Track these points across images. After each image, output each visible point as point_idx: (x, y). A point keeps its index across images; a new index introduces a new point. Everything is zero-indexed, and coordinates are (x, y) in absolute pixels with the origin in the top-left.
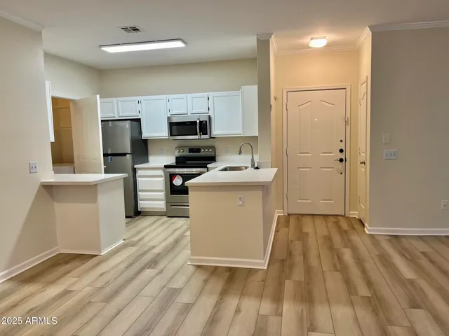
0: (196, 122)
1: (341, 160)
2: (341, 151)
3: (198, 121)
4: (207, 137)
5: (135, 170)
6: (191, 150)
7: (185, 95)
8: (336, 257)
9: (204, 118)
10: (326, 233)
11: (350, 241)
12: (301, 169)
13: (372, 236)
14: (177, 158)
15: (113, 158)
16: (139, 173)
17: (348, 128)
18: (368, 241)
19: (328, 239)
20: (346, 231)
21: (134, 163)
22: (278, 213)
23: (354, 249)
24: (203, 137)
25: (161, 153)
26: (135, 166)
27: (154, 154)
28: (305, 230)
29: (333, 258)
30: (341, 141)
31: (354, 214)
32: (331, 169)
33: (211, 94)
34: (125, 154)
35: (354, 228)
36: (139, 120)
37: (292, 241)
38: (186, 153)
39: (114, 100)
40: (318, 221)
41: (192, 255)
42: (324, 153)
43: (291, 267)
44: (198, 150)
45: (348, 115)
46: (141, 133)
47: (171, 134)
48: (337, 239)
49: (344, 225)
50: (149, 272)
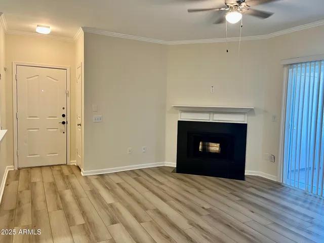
1: (64, 123)
2: (64, 116)
10: (51, 180)
11: (70, 183)
12: (29, 130)
13: (86, 177)
18: (83, 181)
19: (54, 184)
20: (67, 176)
22: (8, 168)
23: (73, 189)
28: (34, 180)
29: (57, 199)
30: (64, 108)
31: (74, 162)
32: (56, 130)
35: (73, 173)
37: (21, 192)
42: (49, 117)
43: (20, 214)
45: (68, 89)
48: (60, 184)
49: (66, 171)
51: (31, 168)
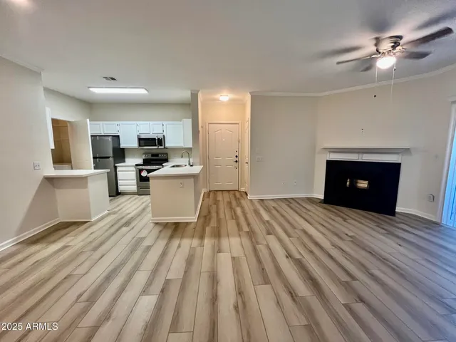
0: (155, 139)
1: (236, 161)
2: (237, 157)
3: (157, 138)
4: (162, 147)
5: (116, 168)
6: (153, 155)
7: (148, 122)
9: (161, 137)
10: (228, 200)
11: (240, 203)
12: (216, 166)
13: (251, 200)
14: (144, 160)
15: (100, 159)
16: (118, 169)
17: (240, 144)
18: (249, 203)
19: (230, 203)
20: (239, 198)
21: (115, 163)
22: (204, 190)
23: (242, 208)
24: (160, 147)
25: (133, 156)
26: (116, 165)
27: (129, 157)
28: (218, 199)
30: (237, 151)
31: (243, 189)
32: (231, 166)
33: (165, 123)
34: (109, 157)
35: (242, 197)
36: (118, 136)
37: (211, 205)
38: (150, 157)
39: (101, 123)
40: (226, 194)
41: (153, 217)
42: (228, 158)
43: (210, 219)
44: (157, 155)
45: (240, 138)
46: (119, 144)
47: (140, 145)
48: (234, 203)
49: (238, 195)
50: (124, 229)
51: (217, 191)
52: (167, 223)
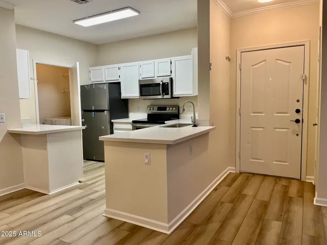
0: (160, 83)
1: (297, 121)
2: (298, 111)
3: (161, 83)
4: (169, 96)
5: (112, 124)
6: (159, 109)
7: (152, 61)
8: (258, 231)
9: (167, 80)
12: (253, 129)
14: (149, 115)
15: (96, 113)
16: (115, 126)
17: (306, 87)
19: (265, 206)
20: (291, 198)
21: (111, 118)
22: (230, 170)
24: (166, 97)
25: (138, 110)
26: (112, 121)
27: (133, 112)
28: (246, 192)
30: (298, 101)
31: (310, 179)
32: (286, 130)
33: (173, 59)
34: (103, 111)
35: (302, 196)
36: (119, 83)
37: (222, 203)
38: (155, 111)
39: (103, 67)
41: (107, 207)
42: (278, 113)
44: (165, 109)
45: (307, 73)
46: (120, 94)
47: (141, 94)
50: (67, 218)
51: (254, 174)
52: (125, 223)
